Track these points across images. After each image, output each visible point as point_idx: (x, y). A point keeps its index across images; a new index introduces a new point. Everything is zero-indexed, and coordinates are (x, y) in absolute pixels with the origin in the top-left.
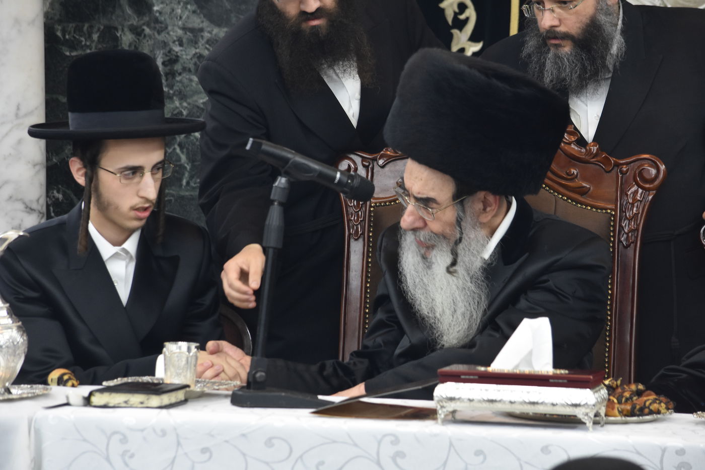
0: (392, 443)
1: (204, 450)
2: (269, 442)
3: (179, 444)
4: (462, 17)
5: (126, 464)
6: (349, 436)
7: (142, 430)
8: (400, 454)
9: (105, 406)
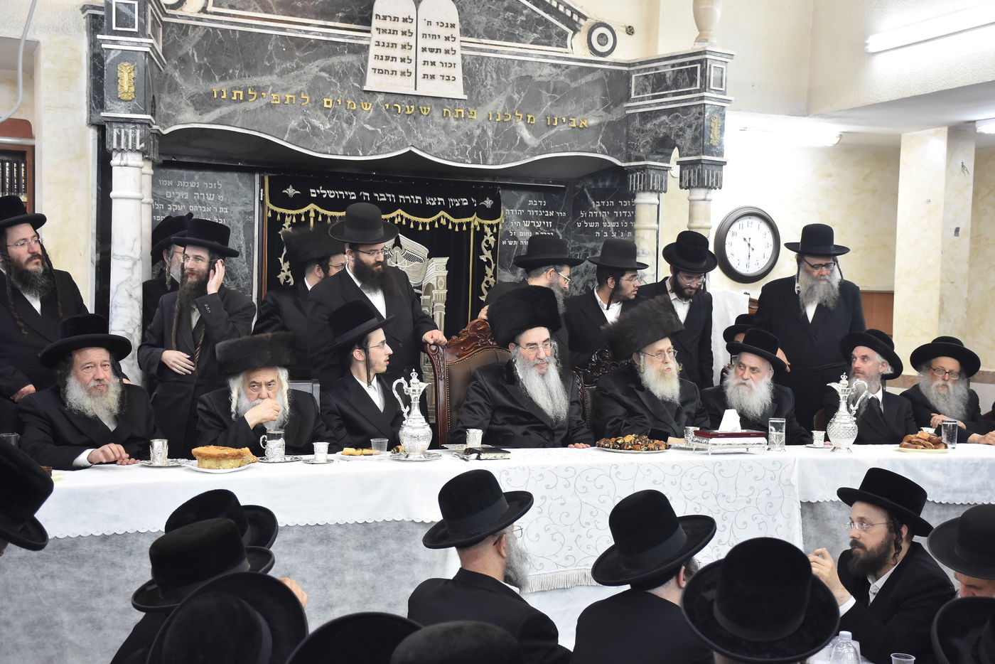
0: (616, 468)
1: (541, 475)
2: (567, 470)
3: (530, 473)
4: (288, 282)
5: (508, 484)
6: (599, 465)
7: (515, 469)
8: (618, 473)
9: (486, 459)
